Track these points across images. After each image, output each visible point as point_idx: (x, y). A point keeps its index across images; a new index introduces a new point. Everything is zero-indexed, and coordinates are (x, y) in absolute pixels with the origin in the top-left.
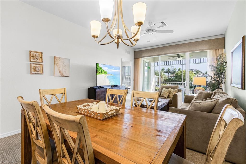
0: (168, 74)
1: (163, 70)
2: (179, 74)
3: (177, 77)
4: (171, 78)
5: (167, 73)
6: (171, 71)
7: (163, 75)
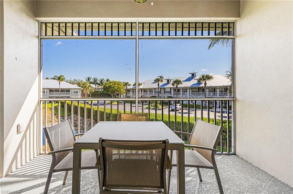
0: (95, 85)
1: (88, 80)
2: (108, 86)
3: (105, 88)
4: (98, 90)
5: (93, 84)
6: (99, 82)
7: (88, 87)
